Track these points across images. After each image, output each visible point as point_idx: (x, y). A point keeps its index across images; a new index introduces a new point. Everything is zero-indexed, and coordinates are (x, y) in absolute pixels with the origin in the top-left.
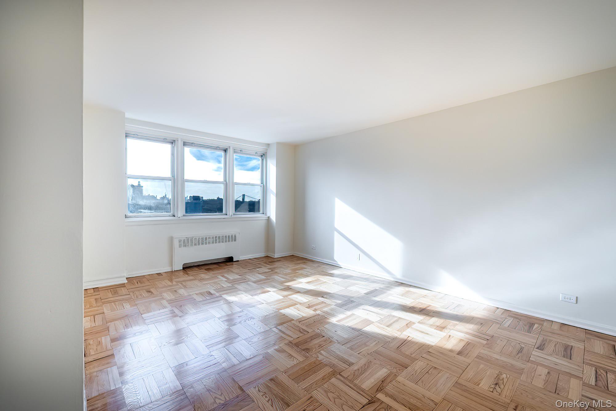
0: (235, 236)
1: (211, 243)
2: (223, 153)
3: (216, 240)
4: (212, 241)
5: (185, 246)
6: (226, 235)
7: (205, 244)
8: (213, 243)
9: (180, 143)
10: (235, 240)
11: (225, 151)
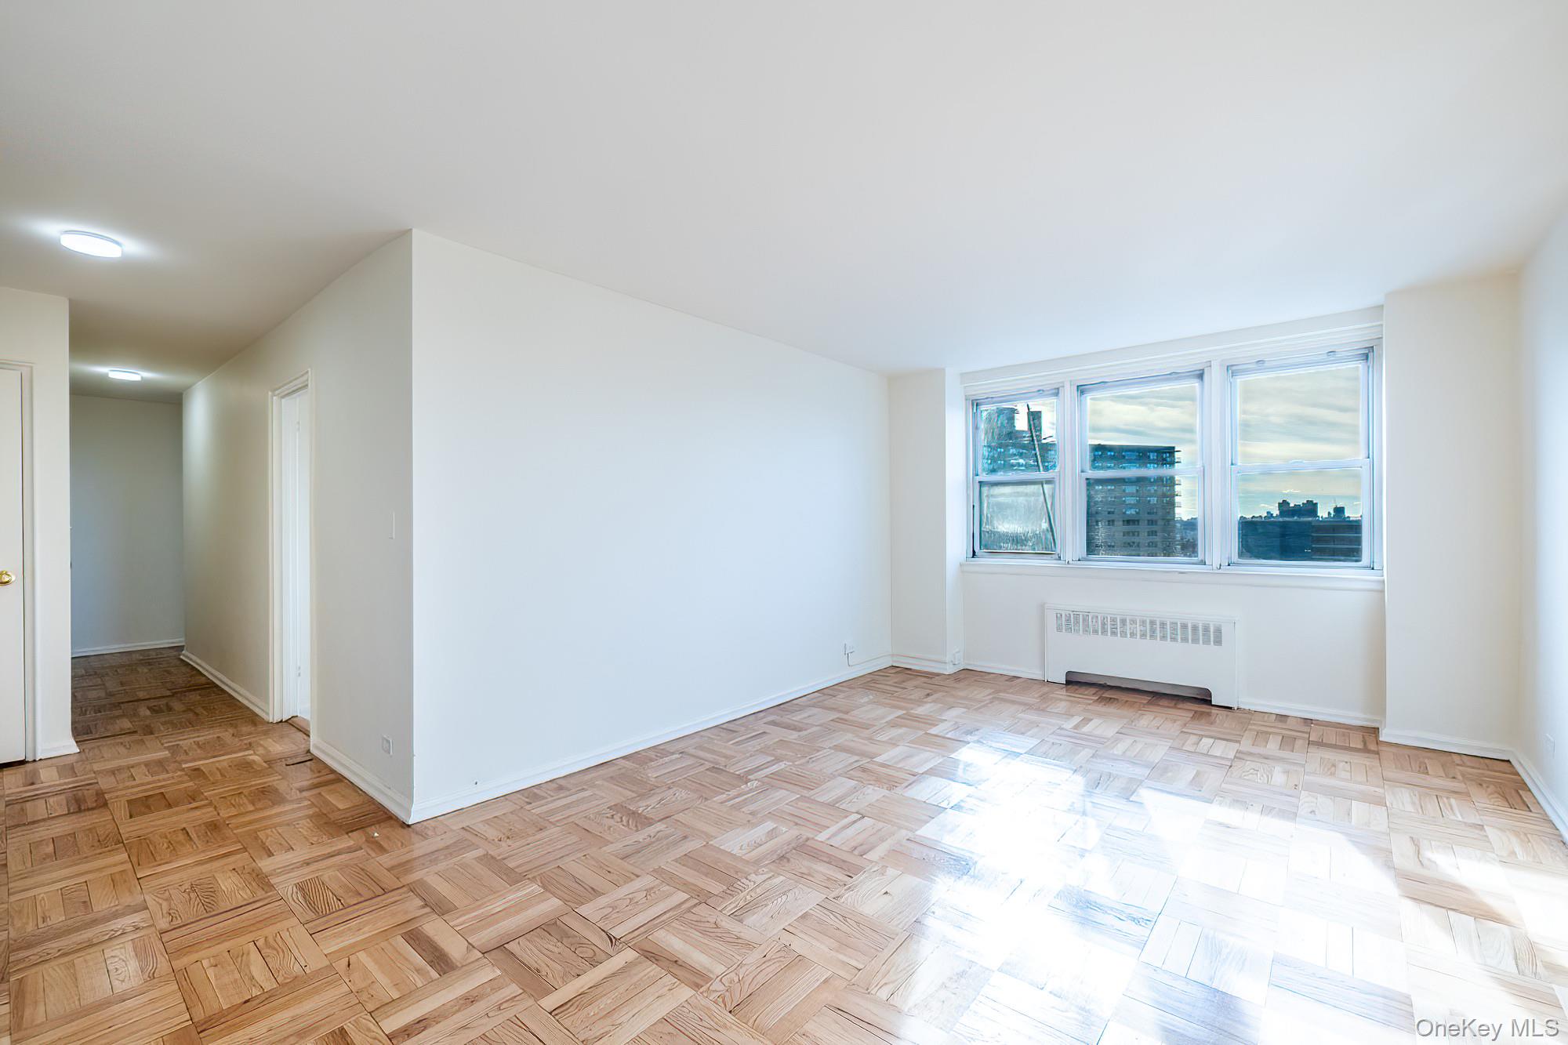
0: (1218, 631)
1: (1138, 637)
2: (1197, 384)
3: (1153, 631)
4: (1141, 631)
5: (1069, 629)
6: (1185, 621)
7: (1121, 636)
8: (1143, 635)
9: (1069, 392)
10: (1218, 641)
11: (1201, 376)
